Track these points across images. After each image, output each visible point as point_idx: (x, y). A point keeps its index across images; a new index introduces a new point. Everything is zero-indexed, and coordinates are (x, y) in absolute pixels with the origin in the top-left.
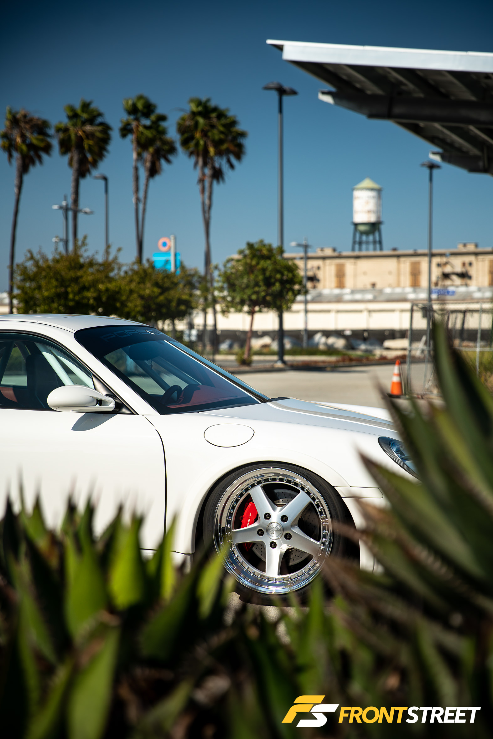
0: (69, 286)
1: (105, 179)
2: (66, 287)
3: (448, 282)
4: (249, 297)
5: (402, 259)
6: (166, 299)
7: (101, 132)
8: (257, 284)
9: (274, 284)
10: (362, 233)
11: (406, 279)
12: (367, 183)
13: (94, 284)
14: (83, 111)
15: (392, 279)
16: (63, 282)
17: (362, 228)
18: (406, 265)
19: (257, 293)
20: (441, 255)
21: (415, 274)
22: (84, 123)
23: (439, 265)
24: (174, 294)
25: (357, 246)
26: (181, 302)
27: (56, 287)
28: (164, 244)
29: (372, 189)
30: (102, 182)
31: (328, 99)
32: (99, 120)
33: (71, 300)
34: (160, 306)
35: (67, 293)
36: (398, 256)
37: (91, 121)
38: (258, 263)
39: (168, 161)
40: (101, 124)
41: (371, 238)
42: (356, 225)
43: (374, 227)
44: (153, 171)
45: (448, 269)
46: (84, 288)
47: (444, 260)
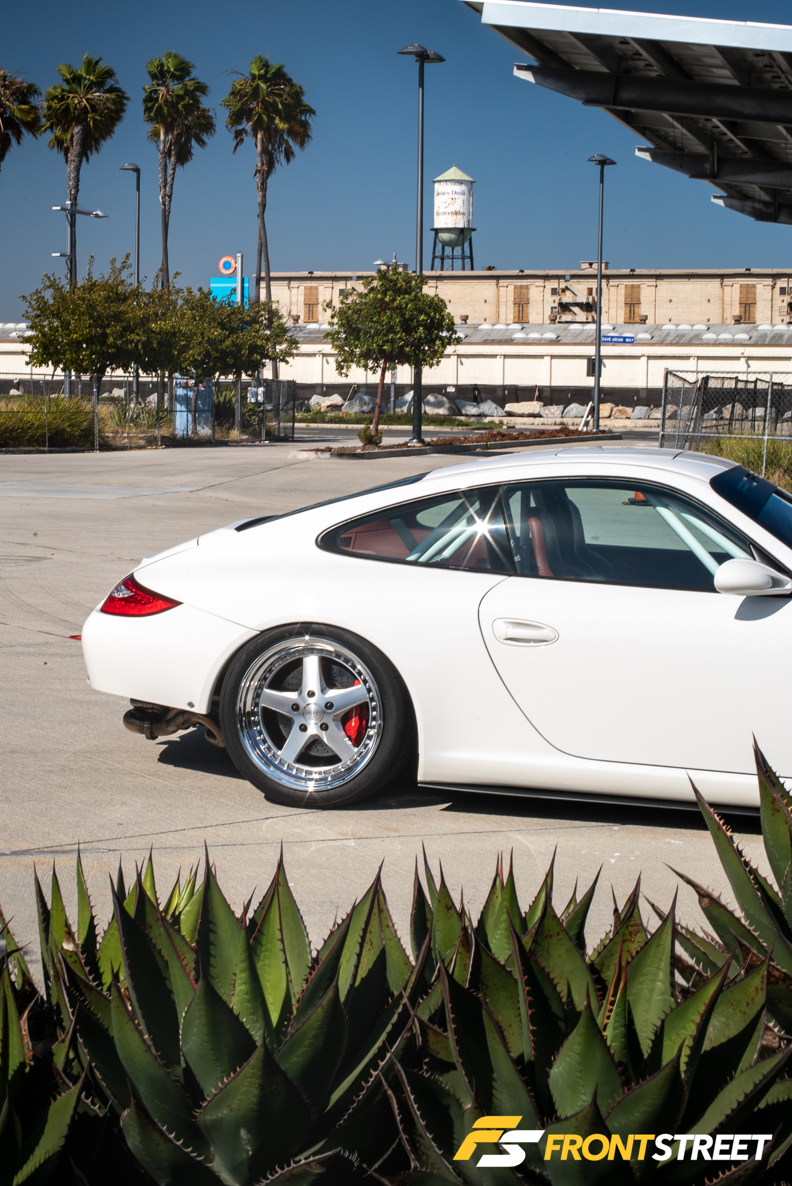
0: (108, 326)
1: (137, 170)
2: (103, 327)
3: (567, 317)
4: (380, 347)
5: (502, 282)
6: (234, 344)
7: (114, 102)
8: (391, 330)
9: (415, 329)
10: (445, 244)
11: (508, 311)
12: (454, 173)
13: (144, 322)
14: (88, 73)
15: (488, 311)
16: (99, 321)
17: (445, 236)
18: (508, 290)
19: (392, 341)
20: (558, 277)
21: (521, 304)
22: (89, 89)
23: (554, 292)
24: (245, 337)
25: (438, 262)
26: (254, 349)
27: (90, 326)
28: (227, 265)
29: (460, 182)
30: (135, 174)
31: (527, 76)
32: (110, 82)
33: (110, 346)
34: (224, 354)
35: (105, 336)
36: (498, 278)
37: (99, 84)
38: (394, 300)
39: (202, 143)
40: (112, 90)
41: (458, 251)
42: (437, 231)
43: (463, 234)
44: (183, 156)
45: (567, 298)
46: (128, 329)
47: (563, 285)
